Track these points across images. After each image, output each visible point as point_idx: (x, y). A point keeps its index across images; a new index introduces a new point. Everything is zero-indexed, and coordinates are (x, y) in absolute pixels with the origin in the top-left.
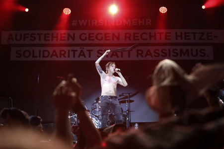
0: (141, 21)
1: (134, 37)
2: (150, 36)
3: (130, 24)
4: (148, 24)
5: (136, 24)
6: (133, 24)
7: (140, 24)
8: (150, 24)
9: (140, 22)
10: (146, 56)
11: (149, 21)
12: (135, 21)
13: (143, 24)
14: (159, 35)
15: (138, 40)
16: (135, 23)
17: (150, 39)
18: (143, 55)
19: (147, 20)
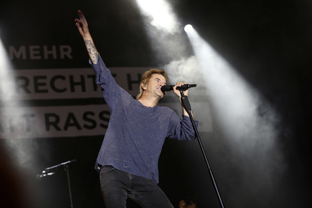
0: (50, 49)
1: (37, 85)
2: (73, 84)
3: (24, 57)
4: (65, 56)
5: (39, 58)
6: (32, 57)
7: (46, 57)
8: (70, 57)
9: (46, 53)
10: (66, 128)
11: (66, 50)
12: (35, 50)
13: (55, 57)
14: (91, 80)
15: (46, 91)
16: (35, 55)
17: (73, 90)
18: (59, 125)
19: (62, 48)
